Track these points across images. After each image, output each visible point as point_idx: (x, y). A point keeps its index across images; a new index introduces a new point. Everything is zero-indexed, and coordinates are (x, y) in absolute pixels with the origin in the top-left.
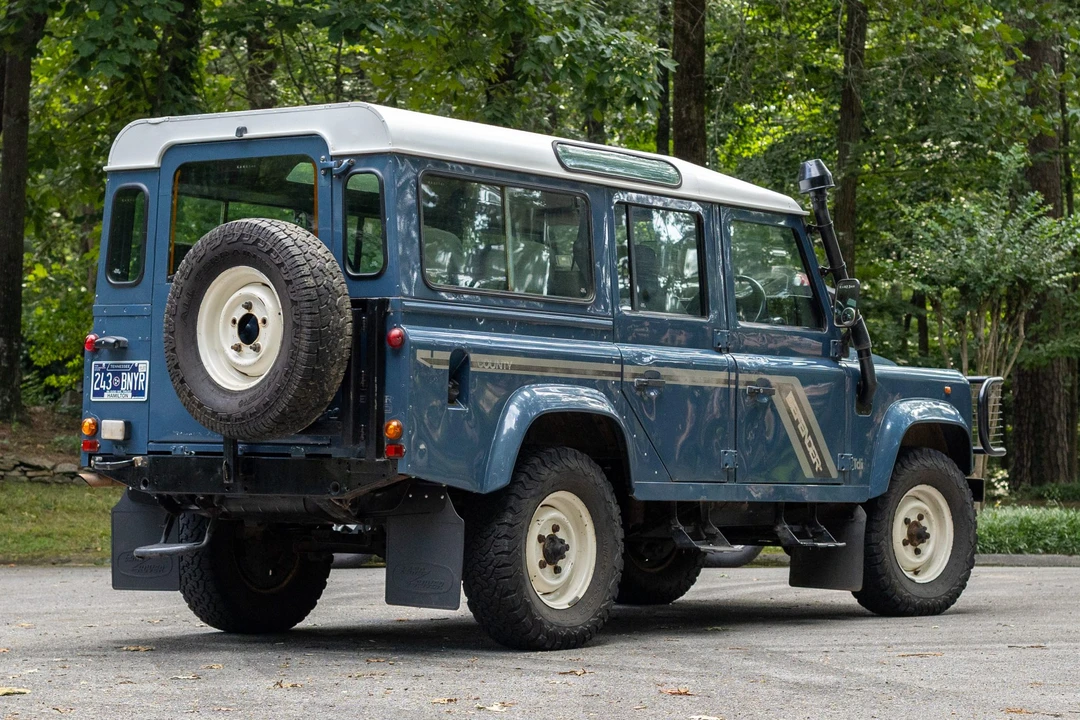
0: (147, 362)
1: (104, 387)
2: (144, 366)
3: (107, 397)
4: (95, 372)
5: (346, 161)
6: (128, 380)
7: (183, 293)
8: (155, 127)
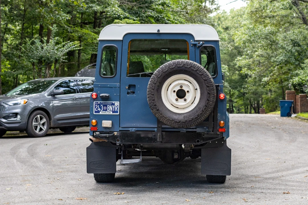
0: (119, 102)
1: (100, 110)
2: (117, 103)
3: (101, 113)
4: (95, 105)
5: (201, 42)
6: (110, 108)
7: (157, 82)
8: (119, 27)
